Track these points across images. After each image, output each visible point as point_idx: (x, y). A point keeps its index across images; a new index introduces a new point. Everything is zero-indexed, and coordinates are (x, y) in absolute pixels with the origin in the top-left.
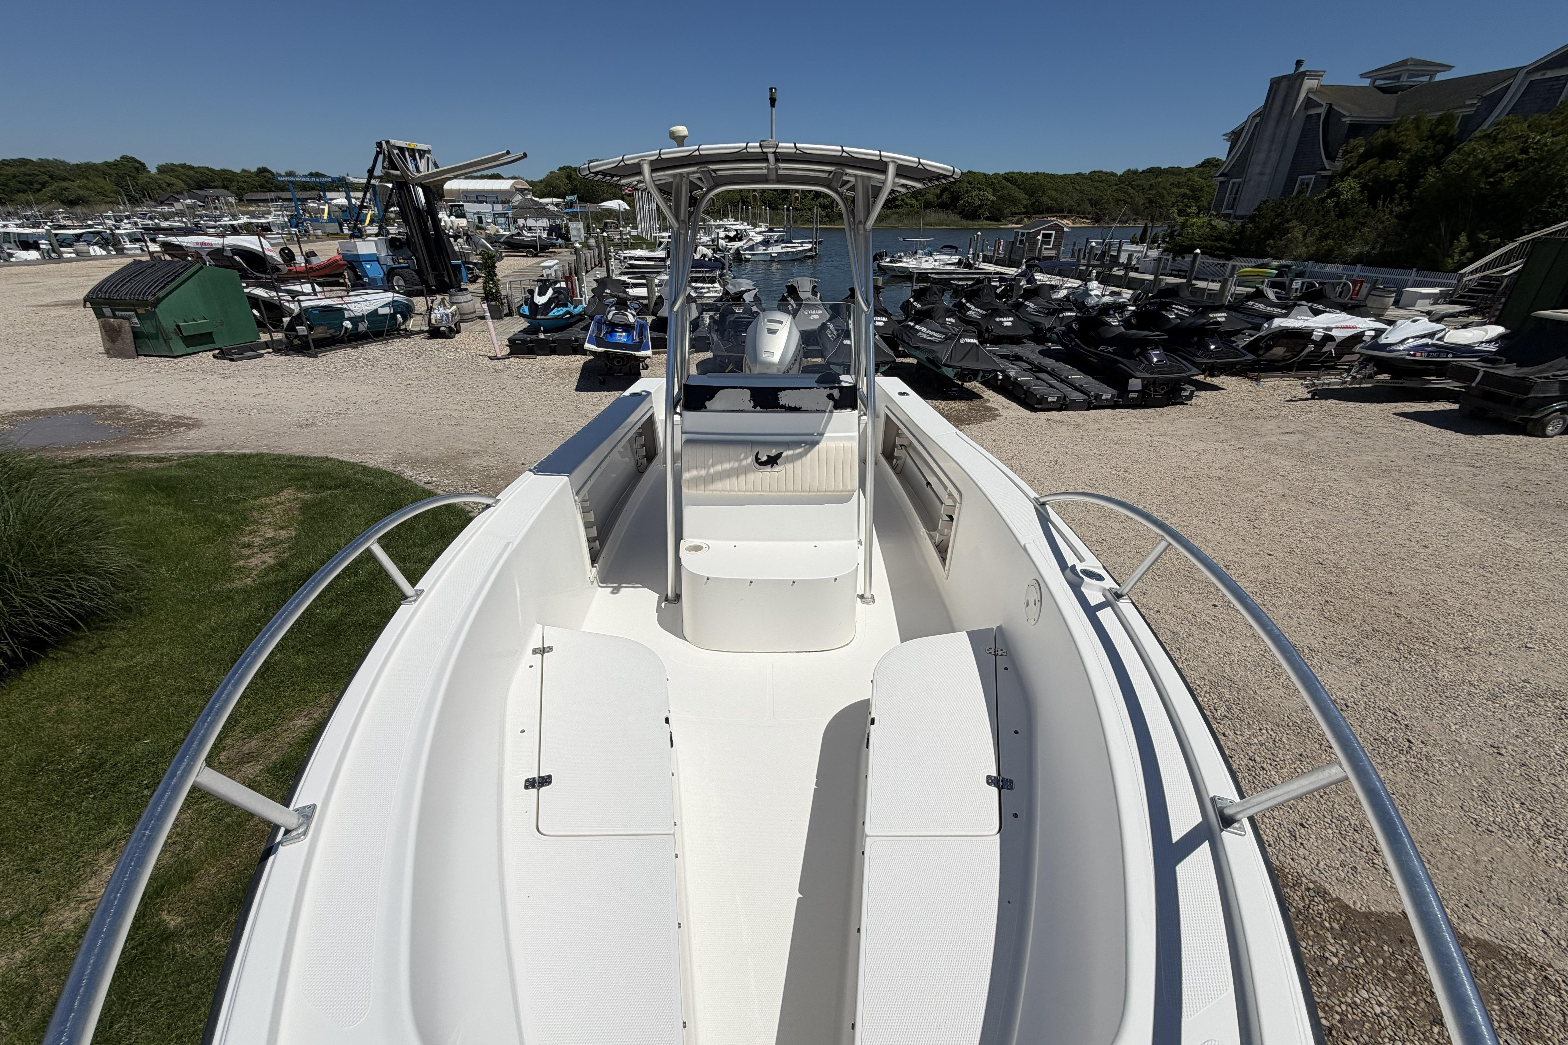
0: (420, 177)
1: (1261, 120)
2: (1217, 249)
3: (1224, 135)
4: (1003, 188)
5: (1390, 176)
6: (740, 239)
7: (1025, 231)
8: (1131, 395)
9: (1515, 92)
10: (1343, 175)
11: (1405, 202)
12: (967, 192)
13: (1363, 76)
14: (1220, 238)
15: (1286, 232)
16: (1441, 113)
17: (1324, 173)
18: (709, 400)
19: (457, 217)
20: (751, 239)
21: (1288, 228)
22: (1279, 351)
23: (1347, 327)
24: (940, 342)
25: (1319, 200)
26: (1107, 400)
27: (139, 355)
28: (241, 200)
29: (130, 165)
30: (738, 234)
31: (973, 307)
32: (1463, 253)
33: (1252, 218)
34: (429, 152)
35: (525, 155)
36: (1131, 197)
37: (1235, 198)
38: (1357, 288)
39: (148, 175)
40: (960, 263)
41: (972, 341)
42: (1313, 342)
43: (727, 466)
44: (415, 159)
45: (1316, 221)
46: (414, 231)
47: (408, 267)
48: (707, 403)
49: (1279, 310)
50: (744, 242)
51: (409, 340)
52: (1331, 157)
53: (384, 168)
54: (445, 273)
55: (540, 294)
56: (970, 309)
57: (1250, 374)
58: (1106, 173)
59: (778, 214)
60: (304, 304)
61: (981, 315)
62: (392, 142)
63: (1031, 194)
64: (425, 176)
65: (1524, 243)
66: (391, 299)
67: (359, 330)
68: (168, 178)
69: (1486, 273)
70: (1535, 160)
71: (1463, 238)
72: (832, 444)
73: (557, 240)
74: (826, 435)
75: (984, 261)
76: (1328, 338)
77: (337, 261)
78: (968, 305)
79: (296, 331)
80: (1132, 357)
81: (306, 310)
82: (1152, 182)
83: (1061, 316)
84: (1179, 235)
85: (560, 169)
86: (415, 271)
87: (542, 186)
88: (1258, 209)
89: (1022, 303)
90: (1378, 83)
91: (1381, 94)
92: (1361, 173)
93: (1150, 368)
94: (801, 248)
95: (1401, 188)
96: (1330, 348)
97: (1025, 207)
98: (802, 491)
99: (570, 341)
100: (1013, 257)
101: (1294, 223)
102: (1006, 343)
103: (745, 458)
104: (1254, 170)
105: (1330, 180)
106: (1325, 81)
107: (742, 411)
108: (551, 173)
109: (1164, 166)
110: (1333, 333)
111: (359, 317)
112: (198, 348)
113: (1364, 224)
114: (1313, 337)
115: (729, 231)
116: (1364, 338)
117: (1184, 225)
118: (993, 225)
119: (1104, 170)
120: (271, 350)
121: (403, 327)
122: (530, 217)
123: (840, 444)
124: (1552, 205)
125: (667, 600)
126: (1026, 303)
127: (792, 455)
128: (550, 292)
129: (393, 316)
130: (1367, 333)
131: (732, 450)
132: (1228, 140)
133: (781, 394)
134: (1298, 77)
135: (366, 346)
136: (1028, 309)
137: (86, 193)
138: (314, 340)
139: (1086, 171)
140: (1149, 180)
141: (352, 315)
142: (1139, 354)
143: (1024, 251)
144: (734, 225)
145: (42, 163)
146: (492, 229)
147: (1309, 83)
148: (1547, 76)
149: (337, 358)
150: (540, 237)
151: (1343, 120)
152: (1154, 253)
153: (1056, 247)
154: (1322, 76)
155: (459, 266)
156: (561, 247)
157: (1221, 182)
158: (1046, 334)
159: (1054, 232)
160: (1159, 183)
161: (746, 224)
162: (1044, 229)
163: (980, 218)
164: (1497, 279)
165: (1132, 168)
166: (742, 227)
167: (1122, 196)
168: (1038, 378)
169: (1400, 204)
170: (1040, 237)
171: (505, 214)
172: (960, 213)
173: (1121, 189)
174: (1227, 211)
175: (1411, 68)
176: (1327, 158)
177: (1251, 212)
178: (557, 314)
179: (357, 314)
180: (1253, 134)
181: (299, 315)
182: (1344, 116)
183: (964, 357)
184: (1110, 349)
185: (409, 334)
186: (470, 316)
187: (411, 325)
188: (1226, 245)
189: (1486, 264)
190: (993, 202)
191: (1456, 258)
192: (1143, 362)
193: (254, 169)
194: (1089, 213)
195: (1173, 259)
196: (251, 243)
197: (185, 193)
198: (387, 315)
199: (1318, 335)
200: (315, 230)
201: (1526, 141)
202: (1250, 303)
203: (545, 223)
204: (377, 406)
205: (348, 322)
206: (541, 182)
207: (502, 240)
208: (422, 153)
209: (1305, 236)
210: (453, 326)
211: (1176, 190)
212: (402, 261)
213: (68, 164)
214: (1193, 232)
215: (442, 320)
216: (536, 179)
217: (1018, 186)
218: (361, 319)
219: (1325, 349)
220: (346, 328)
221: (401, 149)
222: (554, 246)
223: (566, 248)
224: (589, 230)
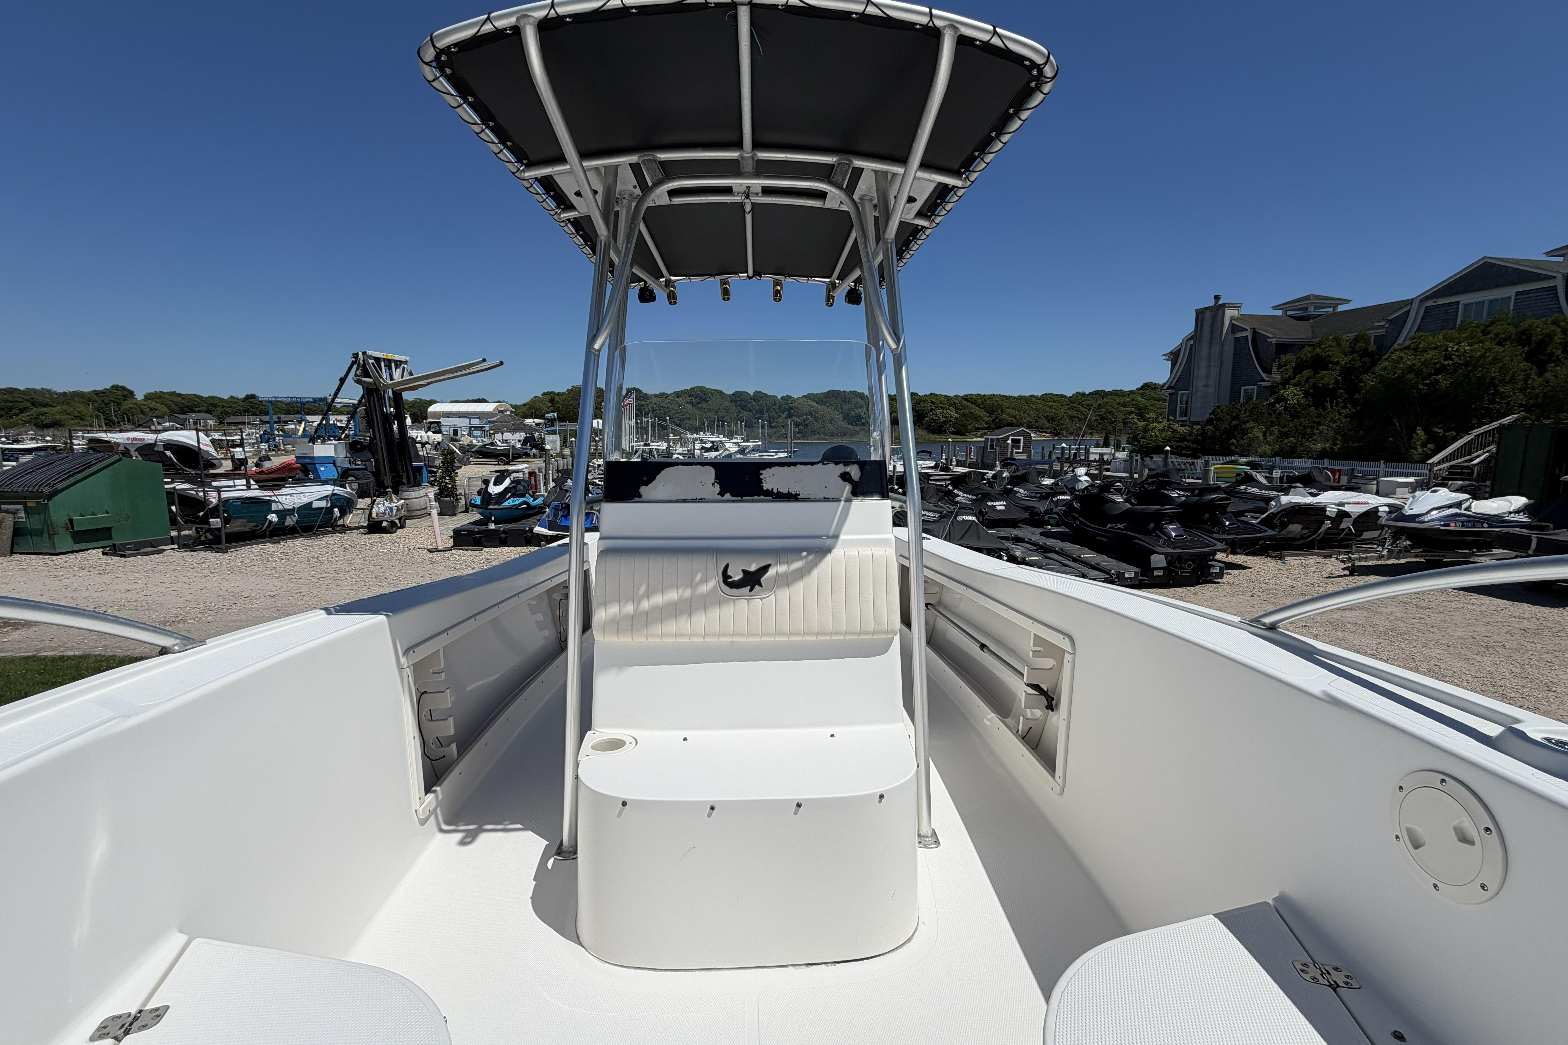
0: (392, 384)
1: (1195, 342)
2: (1183, 448)
3: (1164, 355)
4: (965, 407)
5: (1328, 384)
6: (717, 450)
7: (994, 437)
8: (1156, 573)
9: (1415, 317)
10: (1285, 383)
11: (1349, 405)
12: (932, 410)
13: (1274, 308)
14: (1183, 439)
15: (1245, 432)
16: (1355, 334)
17: (1264, 384)
18: (647, 484)
19: (434, 432)
20: (727, 449)
21: (1247, 429)
22: (1295, 528)
23: (1359, 503)
24: (934, 521)
25: (1269, 405)
26: (1130, 578)
27: (12, 552)
28: (221, 423)
29: (119, 393)
30: (714, 445)
31: (961, 493)
32: (1424, 445)
33: (1209, 422)
34: (406, 362)
35: (502, 363)
36: (1084, 415)
37: (1186, 407)
38: (1337, 477)
39: (134, 401)
40: (936, 467)
41: (970, 518)
42: (1329, 518)
43: (673, 595)
44: (390, 369)
45: (1272, 422)
46: (377, 434)
47: (366, 469)
48: (643, 490)
49: (1275, 493)
50: (721, 452)
51: (343, 535)
52: (1268, 371)
53: (356, 375)
54: (405, 474)
55: (495, 484)
56: (958, 495)
57: (1272, 553)
58: (1057, 395)
59: (753, 431)
60: (225, 495)
61: (971, 500)
62: (369, 353)
63: (991, 412)
64: (397, 383)
65: (1478, 435)
66: (330, 493)
67: (286, 524)
68: (153, 404)
69: (1453, 463)
70: (1461, 364)
71: (1420, 431)
72: (853, 552)
73: (531, 449)
74: (842, 537)
75: (957, 466)
76: (1343, 515)
77: (292, 464)
78: (955, 491)
79: (208, 523)
80: (1148, 533)
81: (227, 501)
82: (1100, 402)
83: (1055, 499)
84: (1143, 438)
85: (544, 394)
86: (372, 472)
87: (525, 409)
88: (1213, 413)
89: (1012, 490)
90: (1289, 313)
91: (1295, 322)
92: (1299, 381)
93: (1169, 542)
94: (777, 456)
95: (1341, 393)
96: (1346, 524)
97: (987, 423)
98: (805, 633)
99: (524, 531)
100: (985, 460)
101: (1252, 424)
102: (1002, 527)
103: (705, 580)
104: (1199, 383)
105: (1273, 389)
106: (1243, 311)
107: (701, 500)
108: (535, 397)
109: (1108, 389)
110: (1346, 508)
111: (289, 510)
112: (89, 545)
113: (1319, 423)
114: (1328, 513)
115: (705, 443)
116: (1379, 514)
117: (1145, 430)
118: (959, 438)
119: (1055, 393)
120: (176, 546)
121: (340, 523)
122: (507, 431)
123: (866, 552)
124: (1492, 402)
125: (559, 852)
126: (1015, 489)
127: (786, 574)
128: (507, 482)
129: (329, 510)
130: (1381, 509)
131: (683, 564)
132: (1167, 360)
133: (766, 474)
134: (1218, 308)
135: (290, 542)
136: (1018, 495)
137: (63, 417)
138: (227, 535)
139: (1039, 393)
140: (1097, 401)
141: (281, 507)
142: (1154, 530)
143: (996, 455)
144: (709, 438)
145: (28, 391)
146: (465, 440)
147: (1229, 313)
148: (1438, 303)
149: (249, 553)
150: (513, 446)
151: (1269, 340)
152: (1122, 455)
153: (1027, 450)
154: (1240, 307)
155: (421, 468)
156: (535, 456)
157: (1170, 394)
158: (1043, 517)
159: (1022, 438)
160: (1107, 403)
161: (722, 436)
162: (1012, 435)
163: (946, 433)
164: (1467, 468)
165: (1081, 391)
166: (718, 439)
167: (1075, 414)
168: (1047, 558)
169: (1345, 407)
170: (1009, 442)
171: (482, 427)
172: (927, 429)
173: (1072, 408)
174: (1181, 419)
175: (1313, 301)
176: (1264, 371)
177: (1207, 416)
178: (512, 503)
179: (286, 507)
180: (1190, 353)
181: (216, 508)
182: (1269, 337)
183: (962, 538)
184: (1120, 526)
185: (344, 529)
186: (419, 513)
187: (349, 520)
188: (1190, 444)
189: (1450, 454)
190: (956, 418)
191: (1420, 450)
192: (1161, 538)
193: (242, 396)
194: (1048, 428)
195: (1142, 459)
196: (188, 438)
197: (166, 417)
198: (322, 508)
199: (1331, 511)
200: (286, 445)
201: (1446, 350)
202: (1242, 487)
203: (522, 435)
204: (273, 600)
205: (274, 515)
206: (525, 405)
207: (474, 450)
208: (398, 364)
209: (1264, 435)
210: (397, 521)
211: (1123, 409)
212: (359, 463)
213: (55, 393)
214: (1156, 435)
215: (384, 513)
216: (519, 403)
217: (978, 406)
218: (291, 512)
219: (1343, 526)
220: (271, 522)
221: (378, 360)
222: (528, 455)
223: (540, 457)
224: (565, 442)
